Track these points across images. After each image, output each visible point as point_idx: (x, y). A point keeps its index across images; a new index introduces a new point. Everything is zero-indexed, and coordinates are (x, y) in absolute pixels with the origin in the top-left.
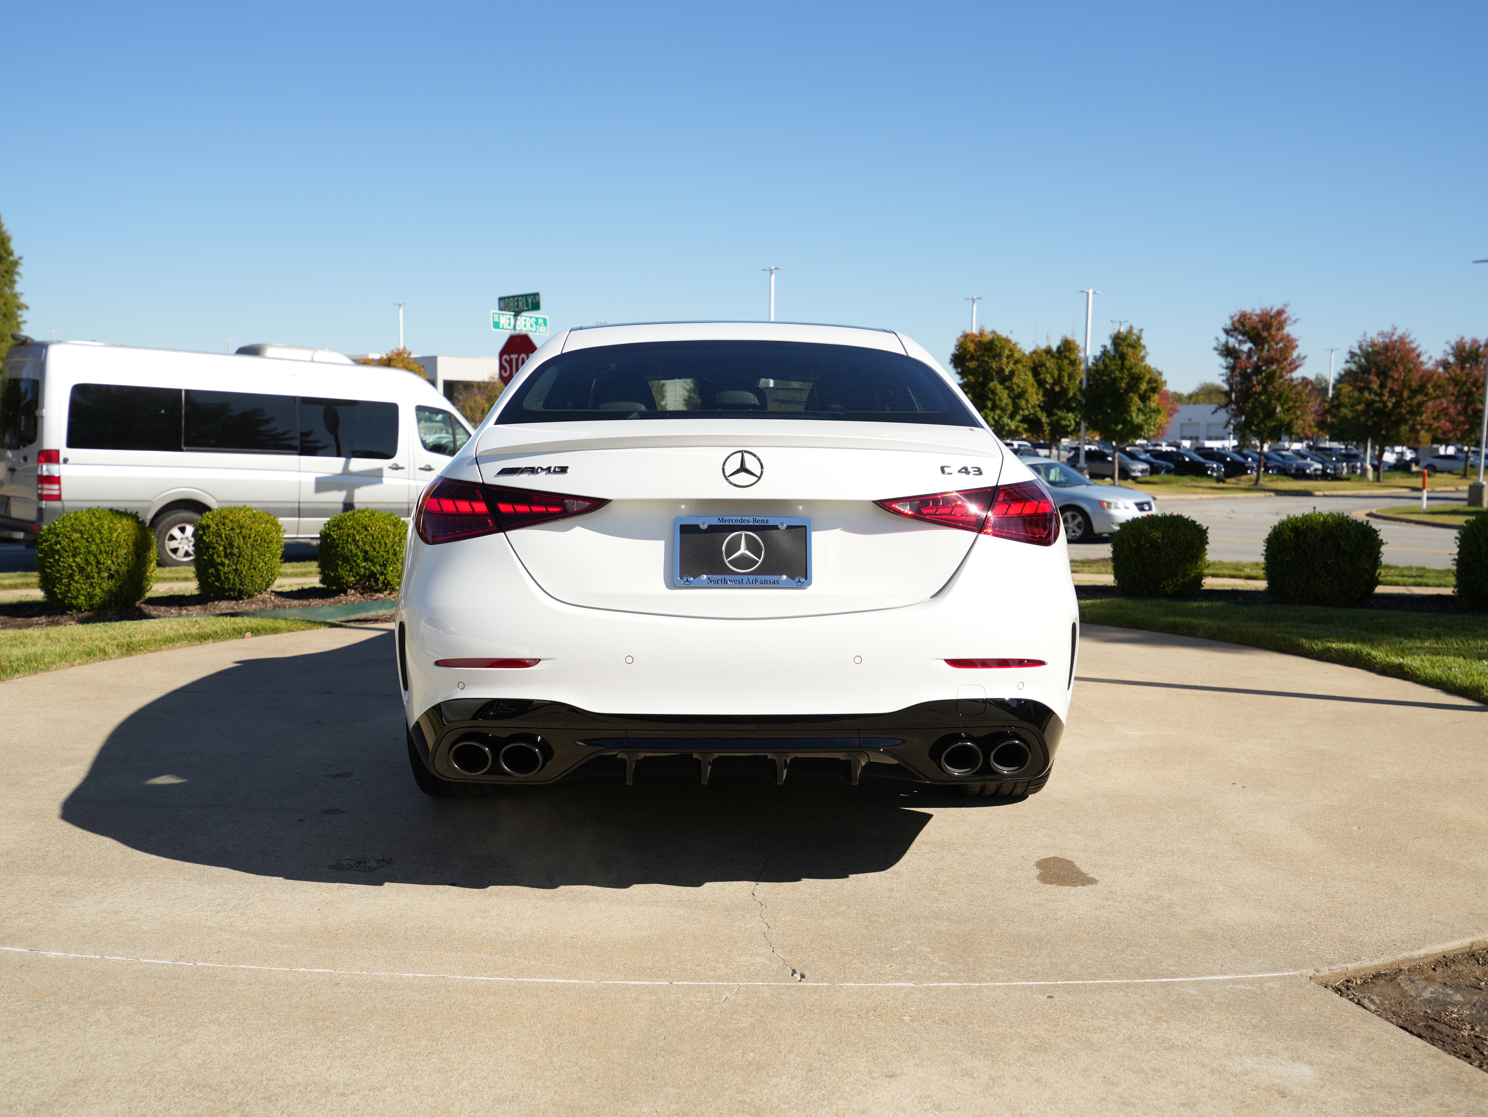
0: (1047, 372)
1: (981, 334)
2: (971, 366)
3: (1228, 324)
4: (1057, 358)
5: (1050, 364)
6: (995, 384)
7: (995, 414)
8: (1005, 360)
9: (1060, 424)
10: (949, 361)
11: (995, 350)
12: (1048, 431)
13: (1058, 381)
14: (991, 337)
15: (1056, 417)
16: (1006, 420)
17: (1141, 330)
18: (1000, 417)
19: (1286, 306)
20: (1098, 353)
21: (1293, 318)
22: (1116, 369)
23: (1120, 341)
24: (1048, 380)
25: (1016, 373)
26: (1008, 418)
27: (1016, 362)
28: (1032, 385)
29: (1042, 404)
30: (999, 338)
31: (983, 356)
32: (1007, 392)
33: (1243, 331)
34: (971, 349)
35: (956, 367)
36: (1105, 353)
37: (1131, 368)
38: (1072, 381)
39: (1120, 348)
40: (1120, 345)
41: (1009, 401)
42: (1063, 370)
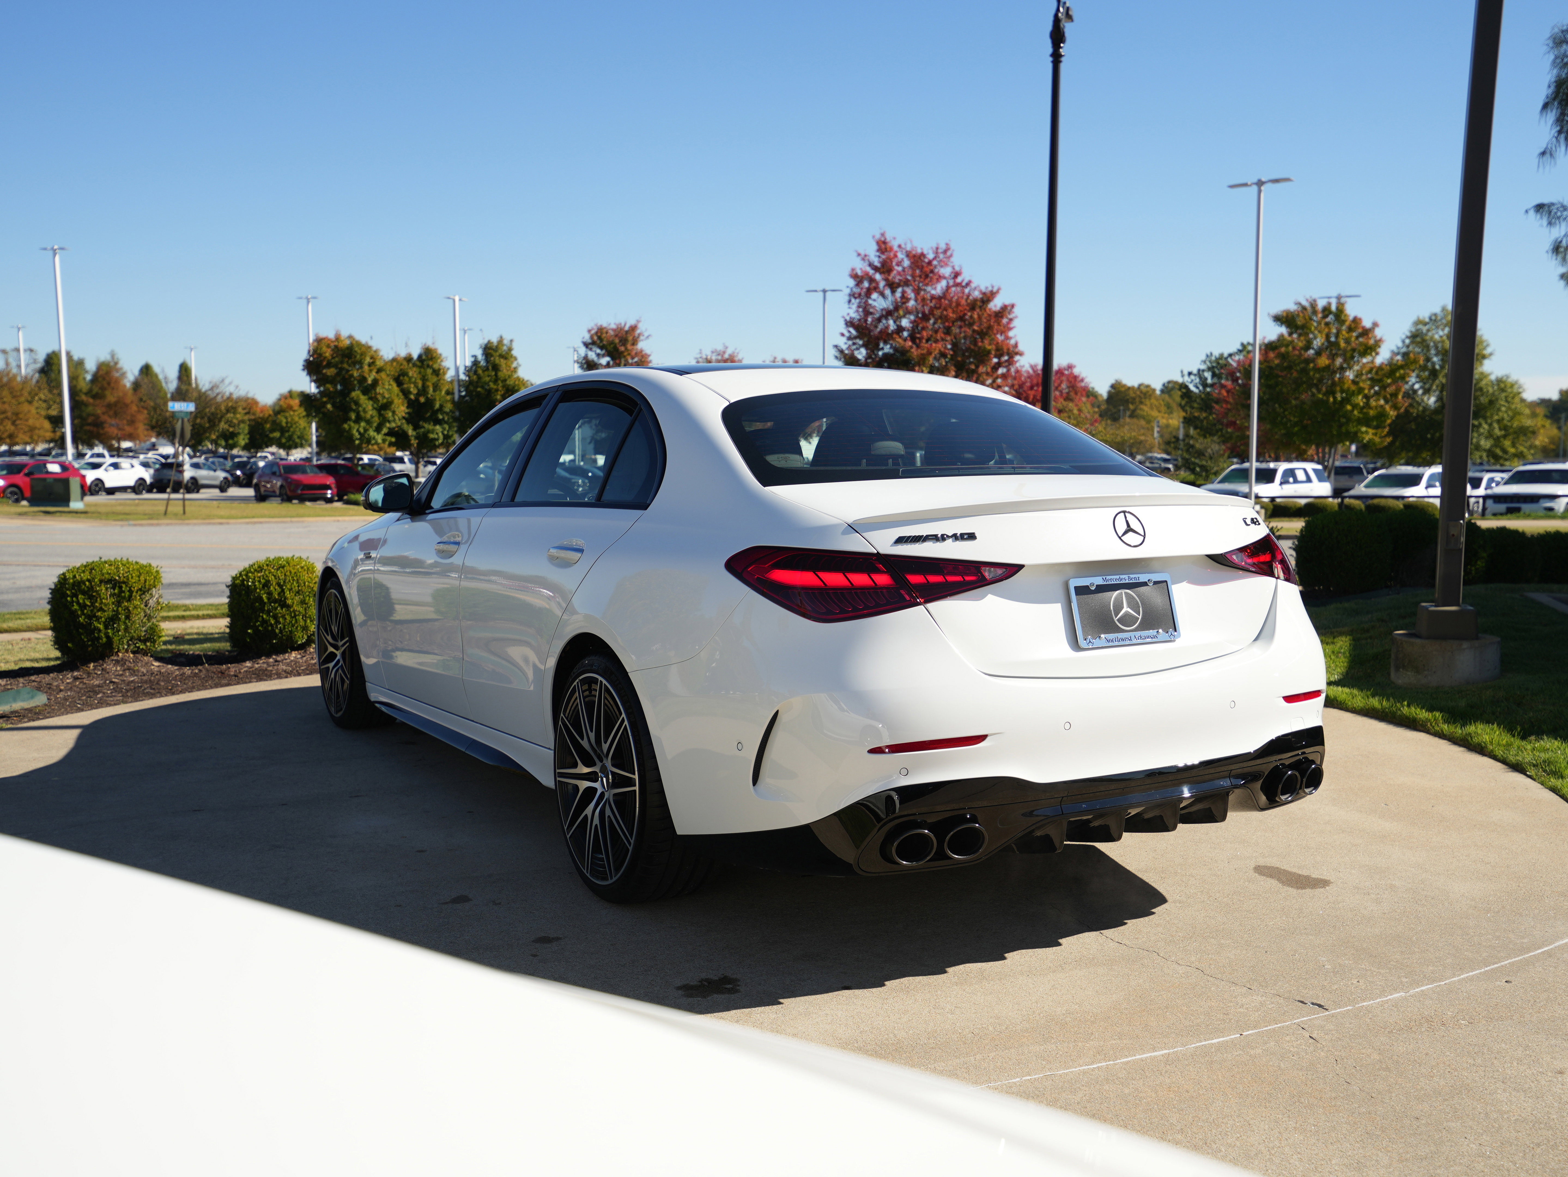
0: (410, 382)
1: (338, 338)
2: (329, 374)
3: (587, 338)
4: (420, 367)
5: (413, 373)
6: (356, 394)
7: (360, 427)
8: (366, 368)
9: (428, 437)
10: (302, 367)
11: (355, 357)
12: (415, 445)
13: (423, 391)
14: (348, 342)
15: (422, 430)
16: (372, 433)
17: (511, 341)
18: (366, 430)
19: (638, 321)
20: (468, 363)
21: (646, 334)
22: (490, 381)
23: (491, 351)
24: (412, 390)
25: (380, 382)
26: (374, 431)
27: (379, 371)
28: (398, 395)
29: (407, 416)
30: (359, 344)
31: (342, 362)
32: (371, 402)
33: (601, 344)
34: (327, 354)
35: (310, 373)
36: (476, 363)
37: (505, 380)
38: (438, 392)
39: (492, 359)
40: (492, 356)
41: (375, 413)
42: (427, 380)
